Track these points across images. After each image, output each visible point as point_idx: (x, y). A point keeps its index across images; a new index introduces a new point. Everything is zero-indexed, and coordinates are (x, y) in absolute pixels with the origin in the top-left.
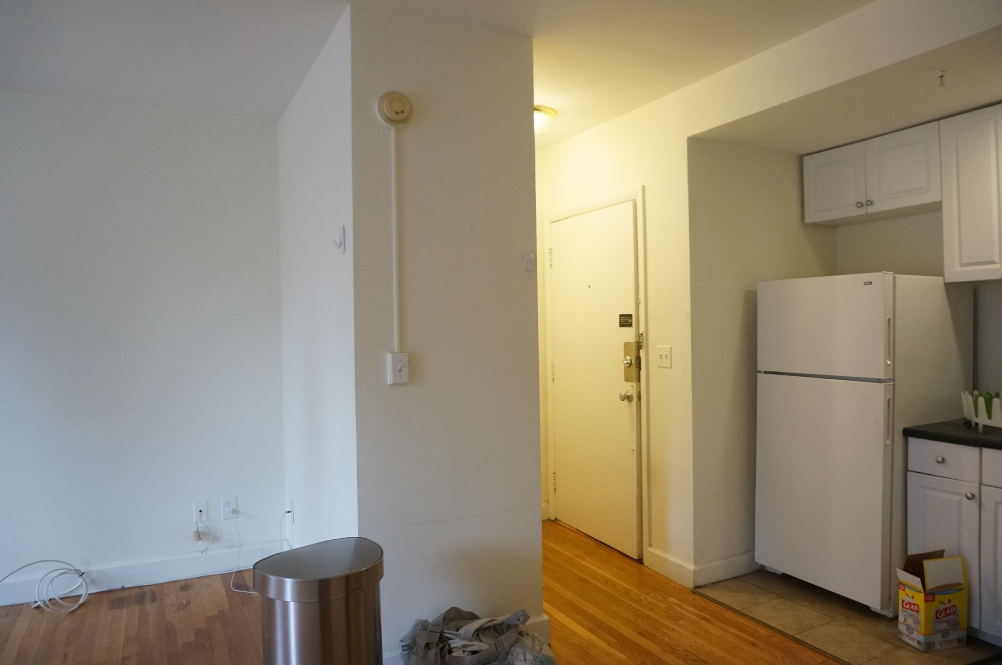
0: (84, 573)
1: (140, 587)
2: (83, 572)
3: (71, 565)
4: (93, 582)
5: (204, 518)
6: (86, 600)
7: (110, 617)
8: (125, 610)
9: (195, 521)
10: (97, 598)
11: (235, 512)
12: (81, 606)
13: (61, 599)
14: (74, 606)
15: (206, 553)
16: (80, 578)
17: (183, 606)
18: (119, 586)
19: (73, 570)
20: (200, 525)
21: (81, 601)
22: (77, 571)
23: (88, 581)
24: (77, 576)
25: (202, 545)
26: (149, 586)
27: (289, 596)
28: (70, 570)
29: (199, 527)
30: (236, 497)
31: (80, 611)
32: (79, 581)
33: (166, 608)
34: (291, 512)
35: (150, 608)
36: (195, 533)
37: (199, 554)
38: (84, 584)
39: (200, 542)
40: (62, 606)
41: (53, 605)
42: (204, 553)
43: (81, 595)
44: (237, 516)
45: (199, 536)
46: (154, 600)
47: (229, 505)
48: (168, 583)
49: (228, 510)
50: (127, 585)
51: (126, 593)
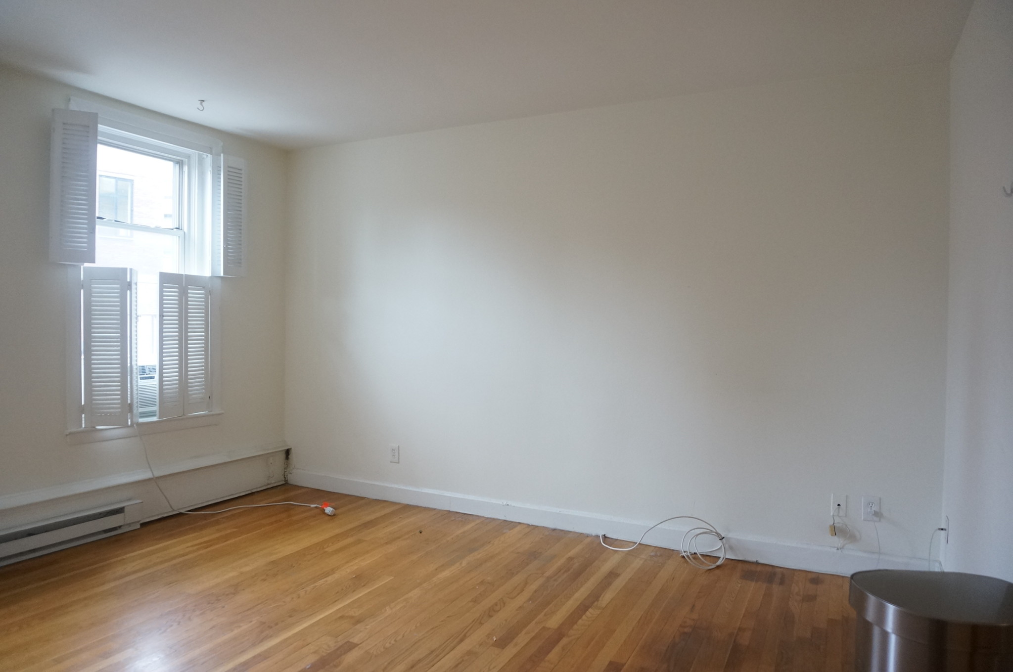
0: (724, 538)
1: (773, 566)
2: (723, 536)
3: (715, 529)
4: (731, 548)
5: (842, 513)
6: (724, 562)
7: (739, 585)
8: (753, 584)
9: (832, 514)
10: (733, 564)
11: (878, 514)
12: (718, 567)
13: (703, 555)
14: (711, 565)
15: (842, 552)
16: (720, 541)
17: (810, 598)
18: (754, 559)
19: (715, 533)
20: (837, 520)
21: (719, 562)
22: (718, 534)
23: (727, 546)
24: (718, 539)
25: (837, 541)
26: (781, 568)
27: (890, 624)
28: (712, 531)
29: (835, 522)
30: (880, 499)
31: (717, 572)
32: (719, 544)
33: (791, 596)
34: (945, 530)
35: (776, 589)
36: (831, 526)
37: (835, 550)
38: (723, 547)
39: (836, 538)
40: (703, 563)
41: (694, 558)
42: (840, 551)
43: (720, 558)
44: (880, 521)
45: (835, 530)
46: (782, 582)
47: (871, 505)
48: (800, 570)
49: (869, 510)
50: (761, 561)
51: (759, 569)
